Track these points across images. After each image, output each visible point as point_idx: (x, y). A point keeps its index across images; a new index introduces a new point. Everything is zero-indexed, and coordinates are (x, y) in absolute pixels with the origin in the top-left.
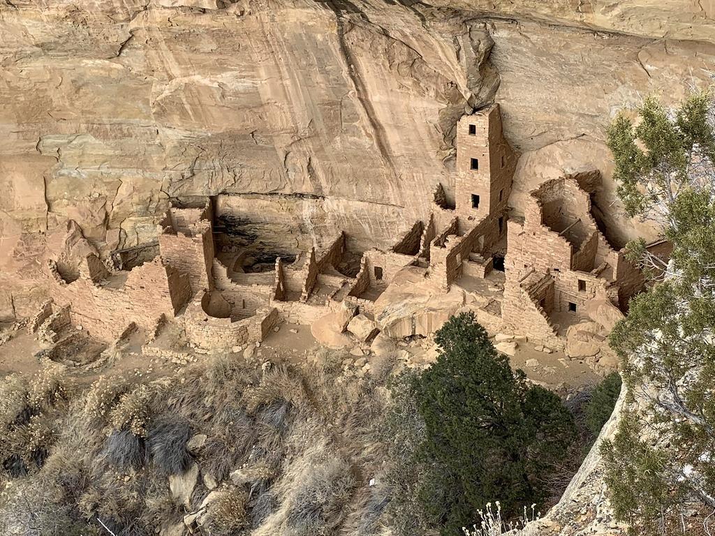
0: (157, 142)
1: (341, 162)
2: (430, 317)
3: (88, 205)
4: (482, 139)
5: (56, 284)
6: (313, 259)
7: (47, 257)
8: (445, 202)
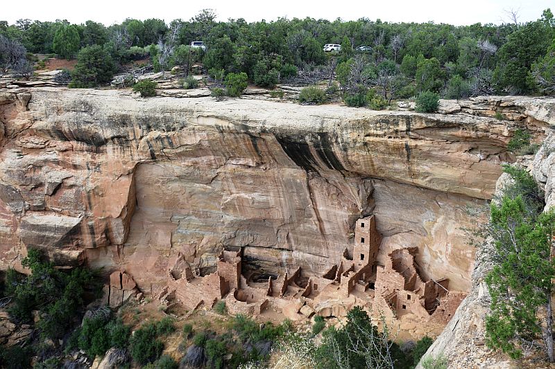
0: (222, 220)
1: (302, 235)
2: (339, 308)
3: (188, 246)
4: (367, 229)
5: (171, 279)
6: (286, 278)
7: (168, 268)
8: (348, 256)
